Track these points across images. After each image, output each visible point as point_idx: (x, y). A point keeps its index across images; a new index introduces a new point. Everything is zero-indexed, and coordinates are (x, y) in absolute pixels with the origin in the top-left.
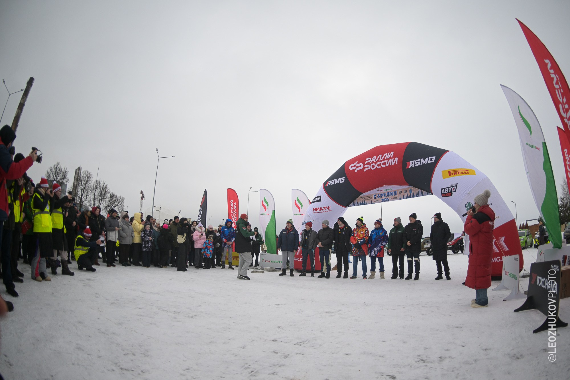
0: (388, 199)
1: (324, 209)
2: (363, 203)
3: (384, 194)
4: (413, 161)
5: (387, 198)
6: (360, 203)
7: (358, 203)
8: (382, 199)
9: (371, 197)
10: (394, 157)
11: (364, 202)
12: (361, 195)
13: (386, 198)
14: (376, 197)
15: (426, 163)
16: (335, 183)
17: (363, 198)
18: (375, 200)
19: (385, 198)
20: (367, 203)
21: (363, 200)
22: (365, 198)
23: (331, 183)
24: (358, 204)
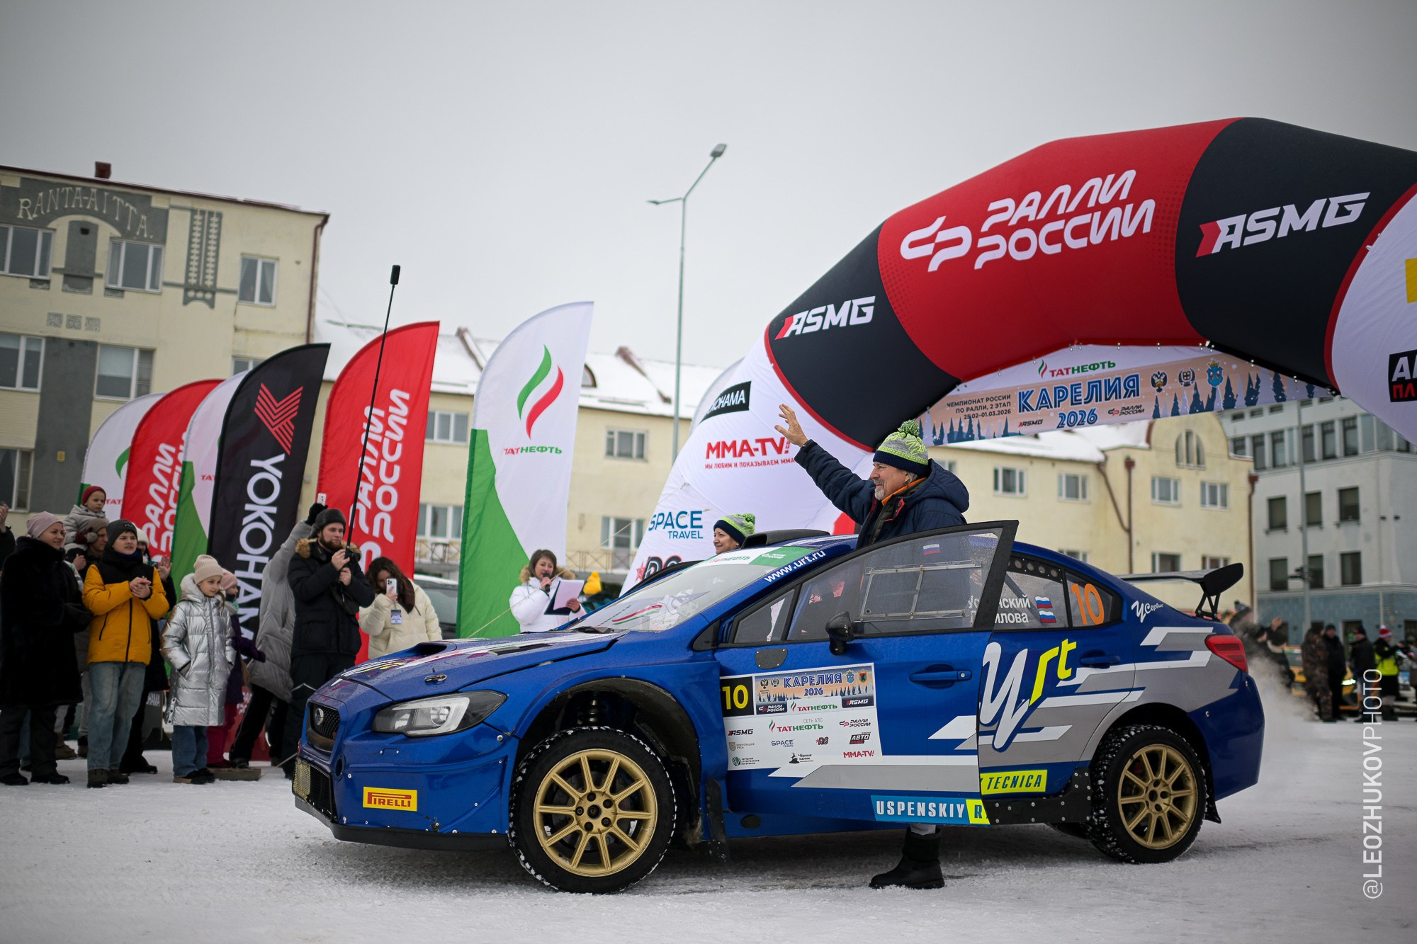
0: (1092, 412)
1: (757, 450)
2: (965, 430)
3: (1075, 387)
4: (1239, 220)
5: (1087, 408)
6: (947, 431)
7: (934, 433)
8: (1062, 416)
9: (1005, 401)
10: (1136, 198)
11: (970, 426)
12: (954, 392)
13: (1083, 407)
14: (1033, 401)
15: (1312, 227)
16: (826, 327)
17: (965, 407)
18: (1027, 416)
19: (1077, 409)
20: (982, 434)
21: (962, 415)
22: (973, 405)
23: (806, 325)
24: (937, 437)
